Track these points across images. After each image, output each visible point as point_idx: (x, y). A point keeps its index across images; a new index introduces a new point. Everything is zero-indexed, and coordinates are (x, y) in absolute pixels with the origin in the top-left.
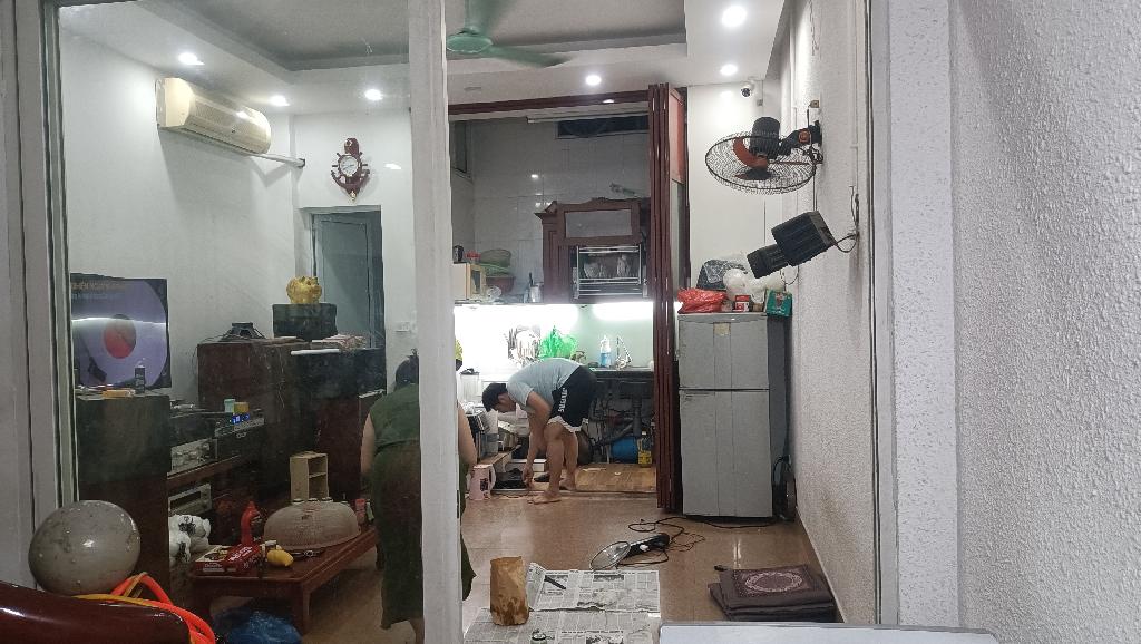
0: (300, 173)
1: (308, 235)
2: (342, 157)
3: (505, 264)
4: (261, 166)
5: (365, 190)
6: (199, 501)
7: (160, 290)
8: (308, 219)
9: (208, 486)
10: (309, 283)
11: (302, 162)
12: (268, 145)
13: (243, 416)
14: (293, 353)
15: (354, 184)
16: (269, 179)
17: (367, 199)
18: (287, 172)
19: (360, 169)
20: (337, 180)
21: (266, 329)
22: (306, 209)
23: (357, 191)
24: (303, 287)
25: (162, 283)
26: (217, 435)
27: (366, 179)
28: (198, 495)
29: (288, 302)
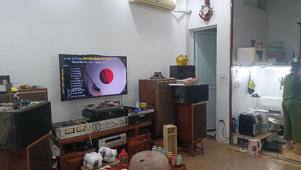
0: (190, 16)
1: (192, 40)
2: (203, 7)
3: (281, 48)
4: (175, 15)
5: (211, 20)
6: (120, 140)
7: (124, 60)
8: (193, 33)
9: (125, 134)
10: (183, 57)
11: (190, 12)
12: (175, 6)
13: (142, 109)
14: (170, 85)
15: (207, 17)
16: (178, 20)
17: (212, 23)
18: (185, 16)
19: (209, 11)
20: (201, 17)
21: (167, 74)
22: (192, 30)
23: (208, 21)
24: (181, 59)
25: (125, 58)
26: (129, 115)
27: (211, 15)
28: (119, 138)
29: (176, 64)
